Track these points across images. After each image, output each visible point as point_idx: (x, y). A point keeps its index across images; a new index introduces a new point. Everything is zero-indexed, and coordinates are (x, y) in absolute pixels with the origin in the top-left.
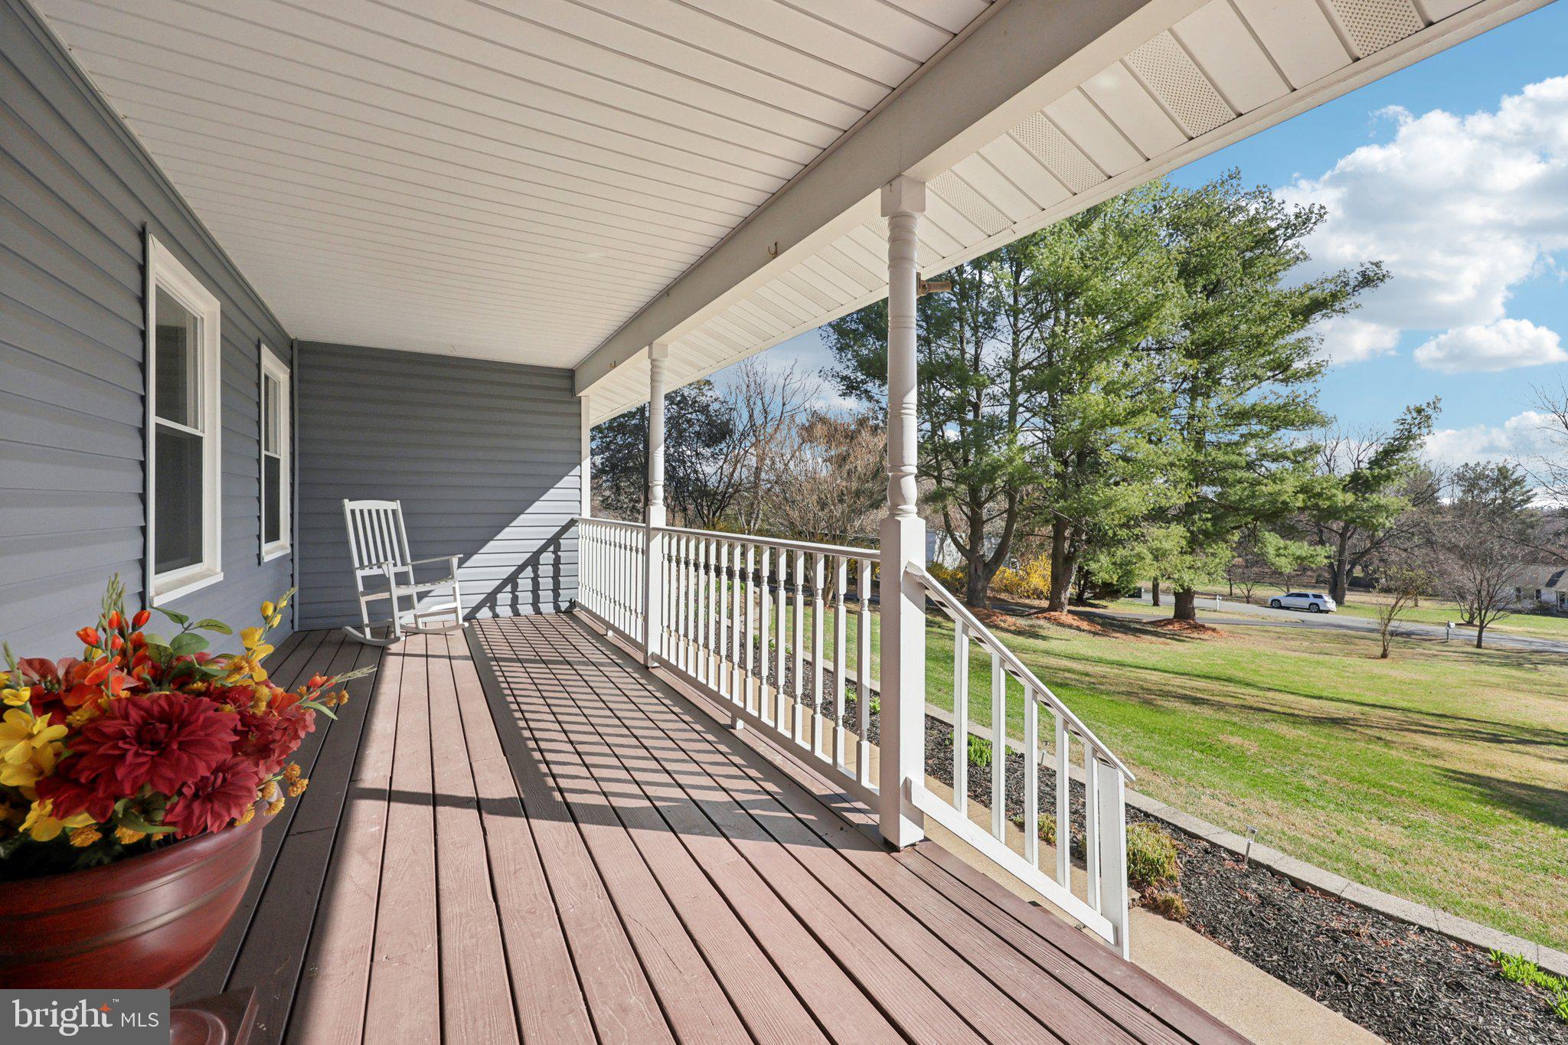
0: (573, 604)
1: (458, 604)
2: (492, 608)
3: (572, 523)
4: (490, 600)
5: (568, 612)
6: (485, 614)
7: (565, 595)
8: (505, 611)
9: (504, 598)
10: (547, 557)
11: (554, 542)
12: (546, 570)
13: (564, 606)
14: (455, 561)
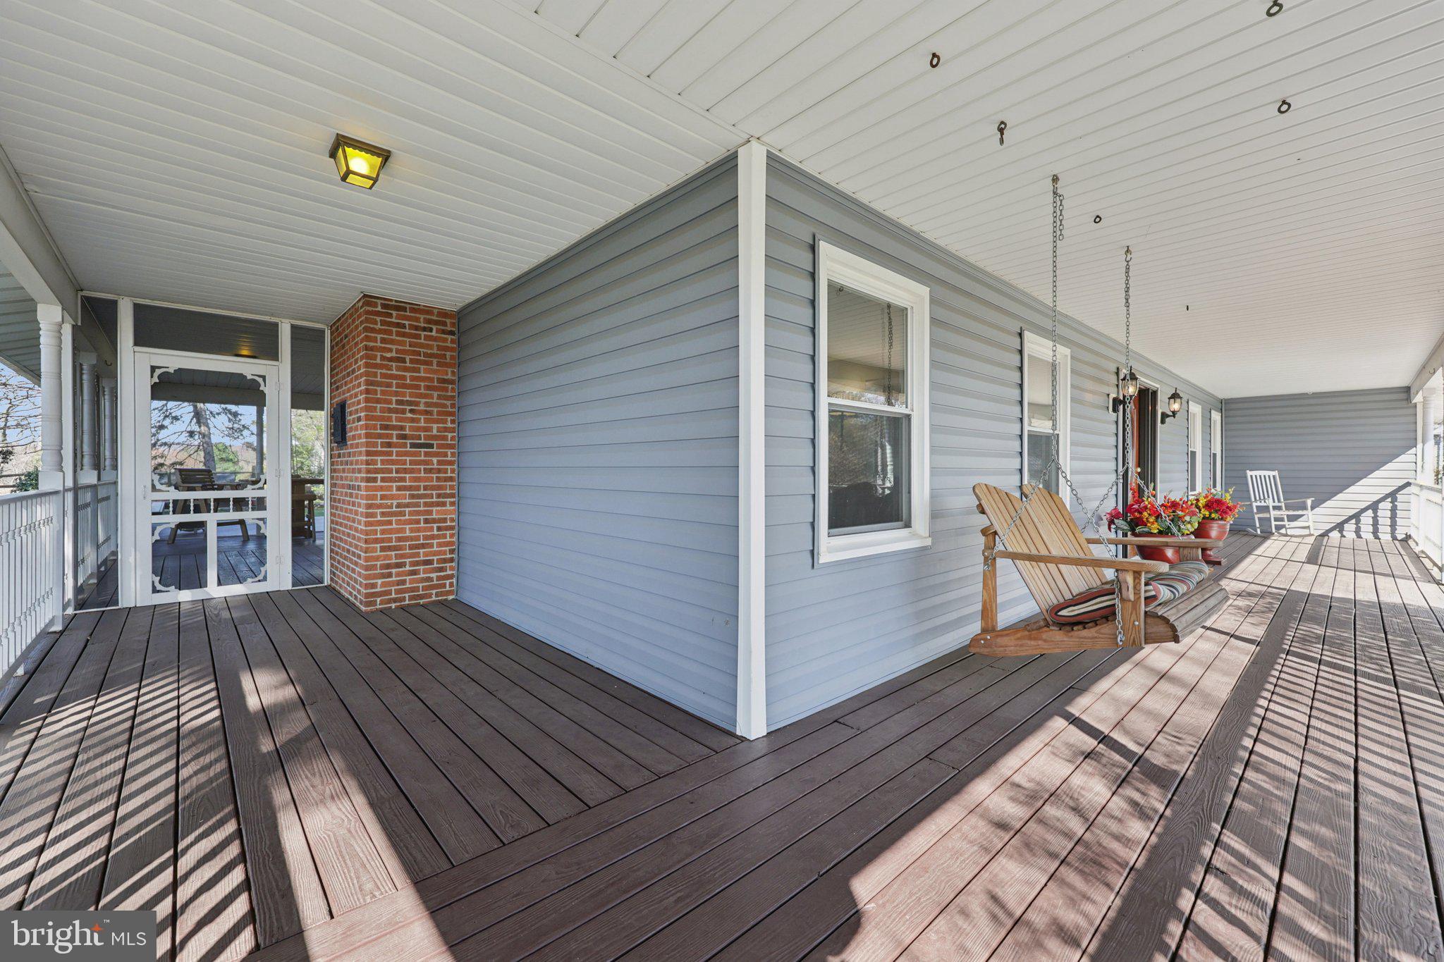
0: (1407, 536)
1: (1310, 524)
2: (1341, 532)
3: (1407, 485)
4: (1339, 527)
5: (1403, 541)
6: (1334, 534)
7: (1401, 530)
8: (1350, 535)
9: (1350, 527)
10: (1386, 505)
11: (1392, 495)
12: (1384, 513)
13: (1400, 537)
14: (1309, 502)
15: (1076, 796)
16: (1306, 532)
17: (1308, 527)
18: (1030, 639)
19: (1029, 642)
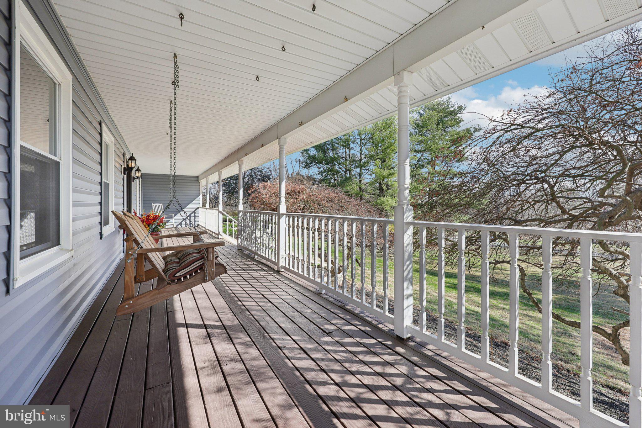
0: (198, 225)
1: (174, 223)
2: (181, 225)
3: (198, 208)
4: (181, 224)
5: (197, 226)
6: (179, 226)
7: (196, 223)
8: (183, 226)
9: (184, 223)
10: (193, 215)
11: (194, 212)
12: (192, 218)
13: (196, 225)
14: (173, 215)
15: (226, 355)
16: (172, 226)
17: (173, 225)
18: (159, 293)
19: (158, 296)
